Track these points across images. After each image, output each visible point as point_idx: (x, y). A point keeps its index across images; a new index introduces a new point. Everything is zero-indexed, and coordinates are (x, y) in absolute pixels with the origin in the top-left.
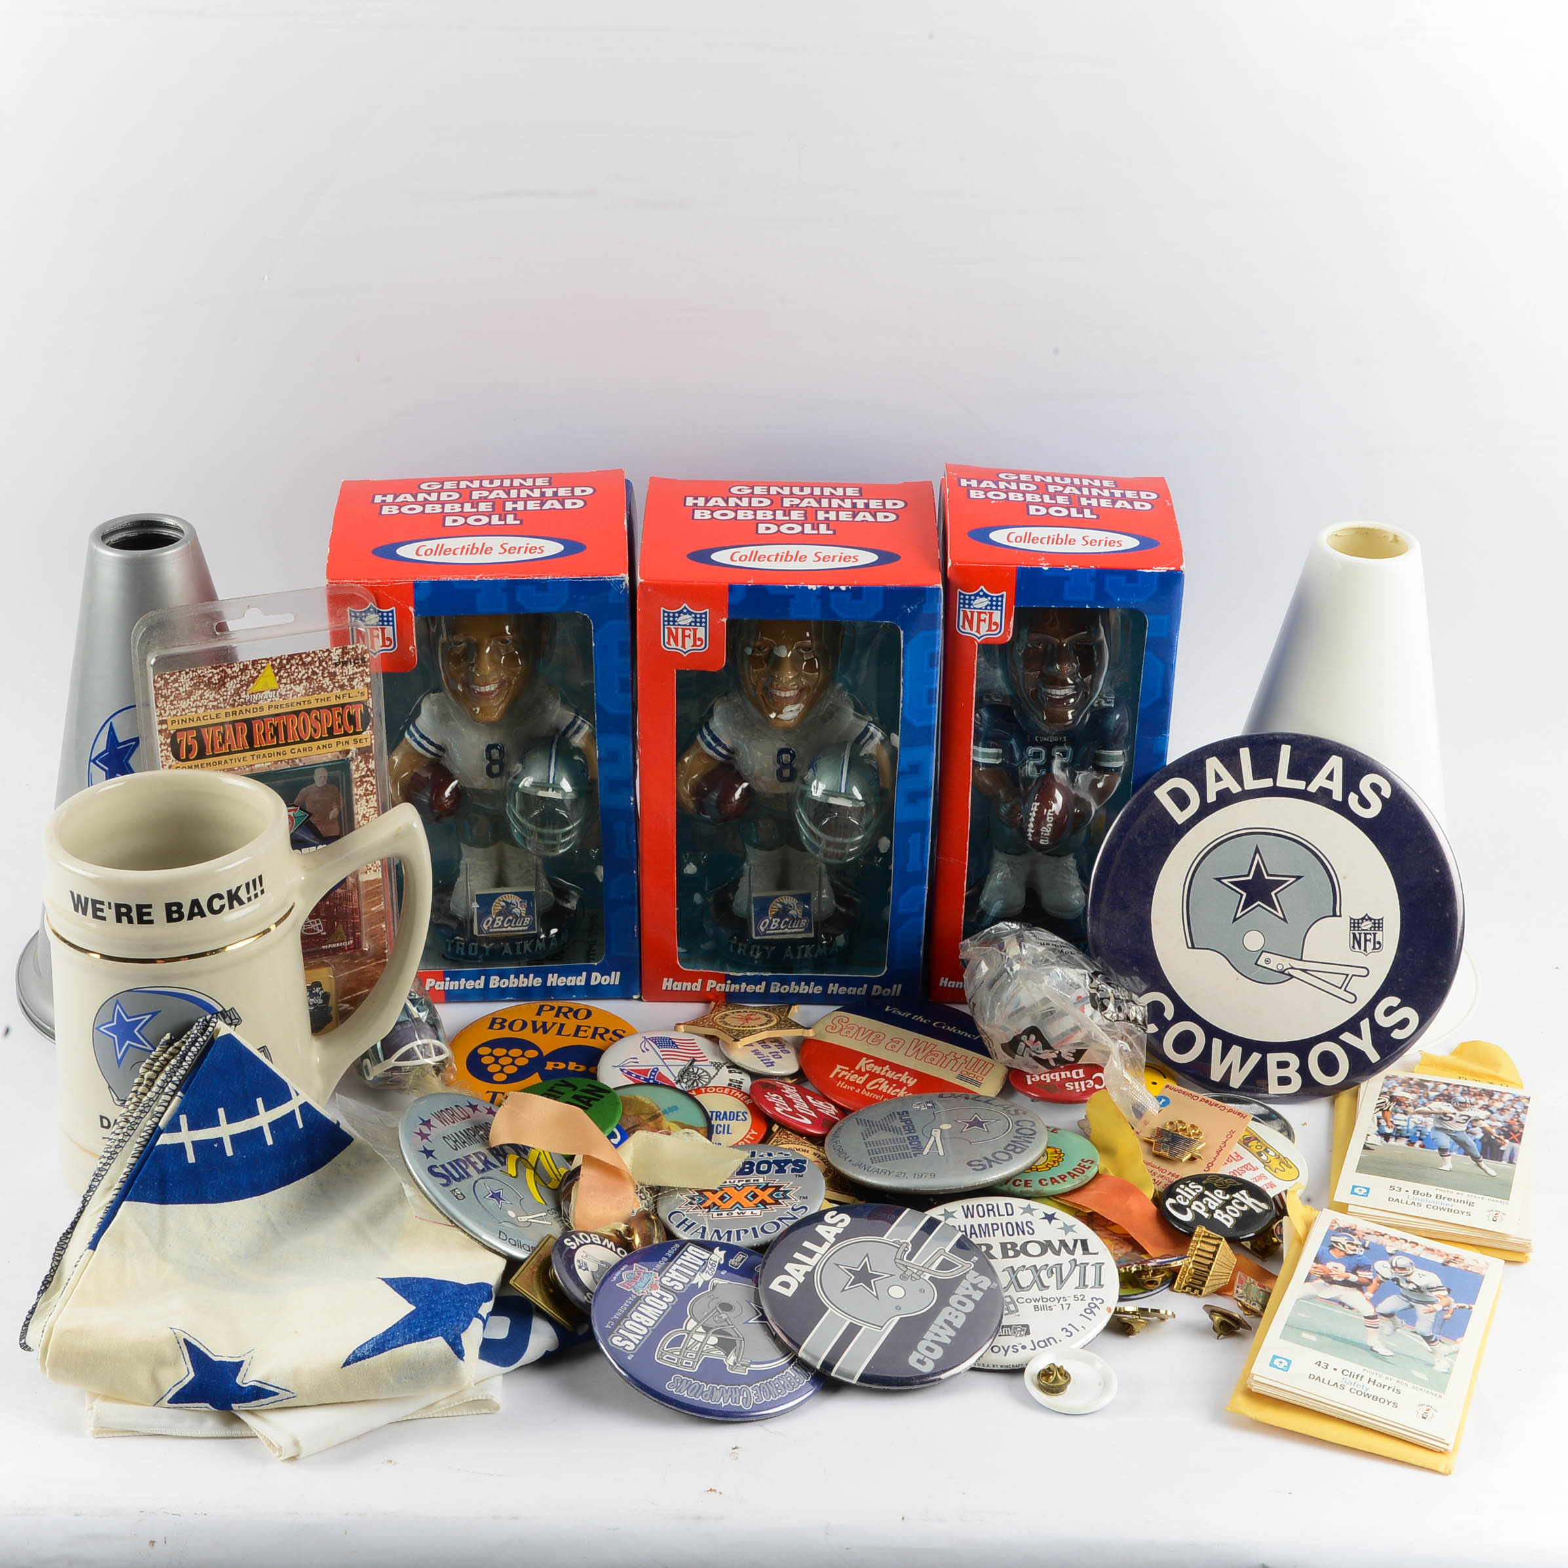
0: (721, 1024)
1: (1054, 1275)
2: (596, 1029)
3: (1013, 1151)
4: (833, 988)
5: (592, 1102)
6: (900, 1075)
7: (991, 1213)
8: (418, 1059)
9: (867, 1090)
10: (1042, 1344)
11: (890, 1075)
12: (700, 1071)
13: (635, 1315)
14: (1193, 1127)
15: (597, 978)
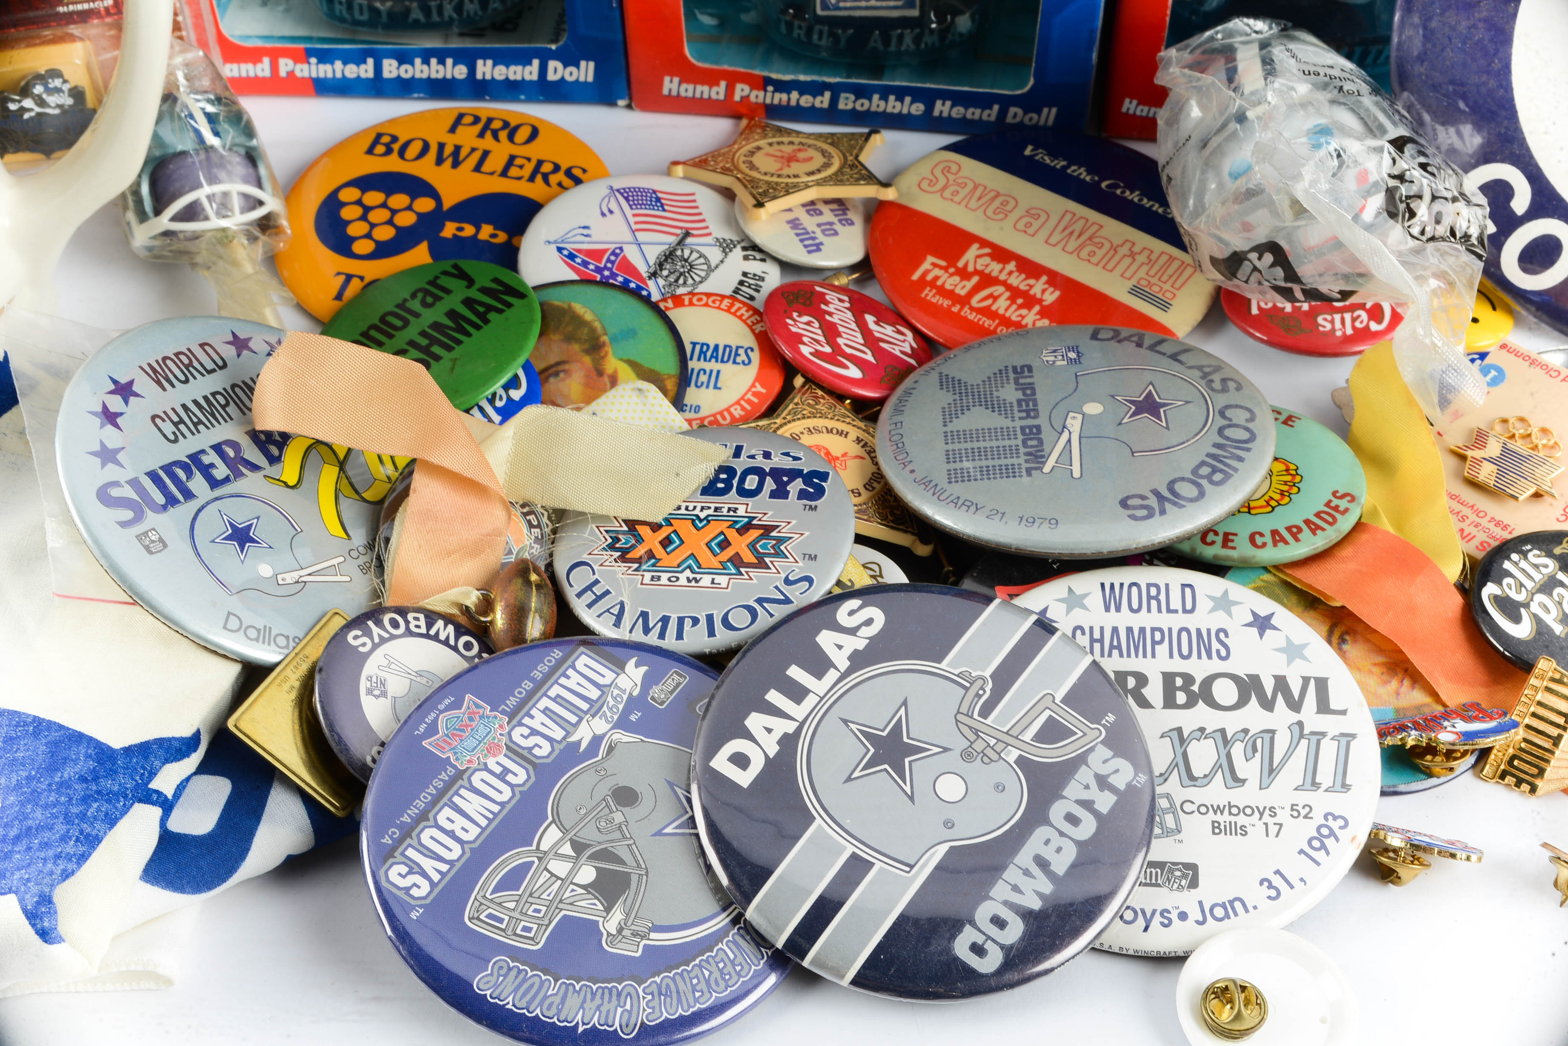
0: (743, 167)
1: (1258, 755)
2: (540, 163)
3: (1209, 478)
4: (942, 108)
5: (492, 316)
6: (1032, 282)
7: (1154, 603)
8: (207, 218)
9: (972, 309)
10: (1219, 912)
11: (1016, 280)
12: (695, 255)
13: (444, 815)
14: (1544, 431)
15: (556, 70)
